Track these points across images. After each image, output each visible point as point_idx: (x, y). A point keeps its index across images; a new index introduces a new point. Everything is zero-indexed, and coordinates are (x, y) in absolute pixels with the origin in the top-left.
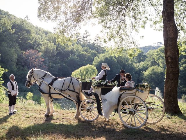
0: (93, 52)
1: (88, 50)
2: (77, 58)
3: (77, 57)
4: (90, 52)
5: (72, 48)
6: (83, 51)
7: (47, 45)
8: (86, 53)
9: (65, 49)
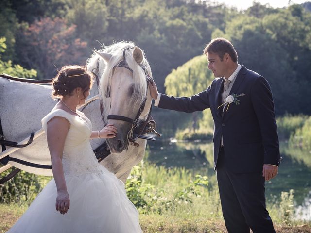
0: (199, 21)
1: (183, 15)
2: (161, 39)
3: (161, 34)
4: (191, 19)
5: (141, 12)
6: (172, 19)
7: (81, 6)
8: (181, 22)
9: (123, 14)
